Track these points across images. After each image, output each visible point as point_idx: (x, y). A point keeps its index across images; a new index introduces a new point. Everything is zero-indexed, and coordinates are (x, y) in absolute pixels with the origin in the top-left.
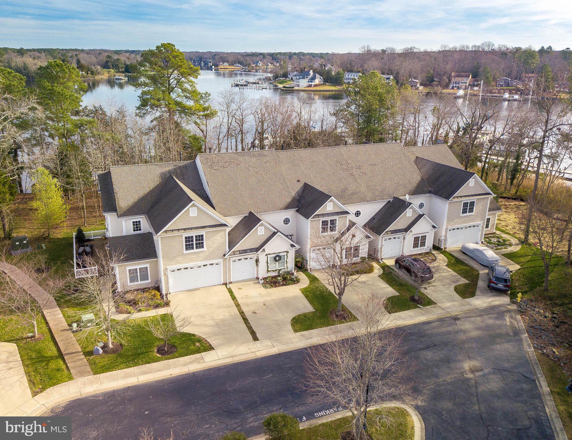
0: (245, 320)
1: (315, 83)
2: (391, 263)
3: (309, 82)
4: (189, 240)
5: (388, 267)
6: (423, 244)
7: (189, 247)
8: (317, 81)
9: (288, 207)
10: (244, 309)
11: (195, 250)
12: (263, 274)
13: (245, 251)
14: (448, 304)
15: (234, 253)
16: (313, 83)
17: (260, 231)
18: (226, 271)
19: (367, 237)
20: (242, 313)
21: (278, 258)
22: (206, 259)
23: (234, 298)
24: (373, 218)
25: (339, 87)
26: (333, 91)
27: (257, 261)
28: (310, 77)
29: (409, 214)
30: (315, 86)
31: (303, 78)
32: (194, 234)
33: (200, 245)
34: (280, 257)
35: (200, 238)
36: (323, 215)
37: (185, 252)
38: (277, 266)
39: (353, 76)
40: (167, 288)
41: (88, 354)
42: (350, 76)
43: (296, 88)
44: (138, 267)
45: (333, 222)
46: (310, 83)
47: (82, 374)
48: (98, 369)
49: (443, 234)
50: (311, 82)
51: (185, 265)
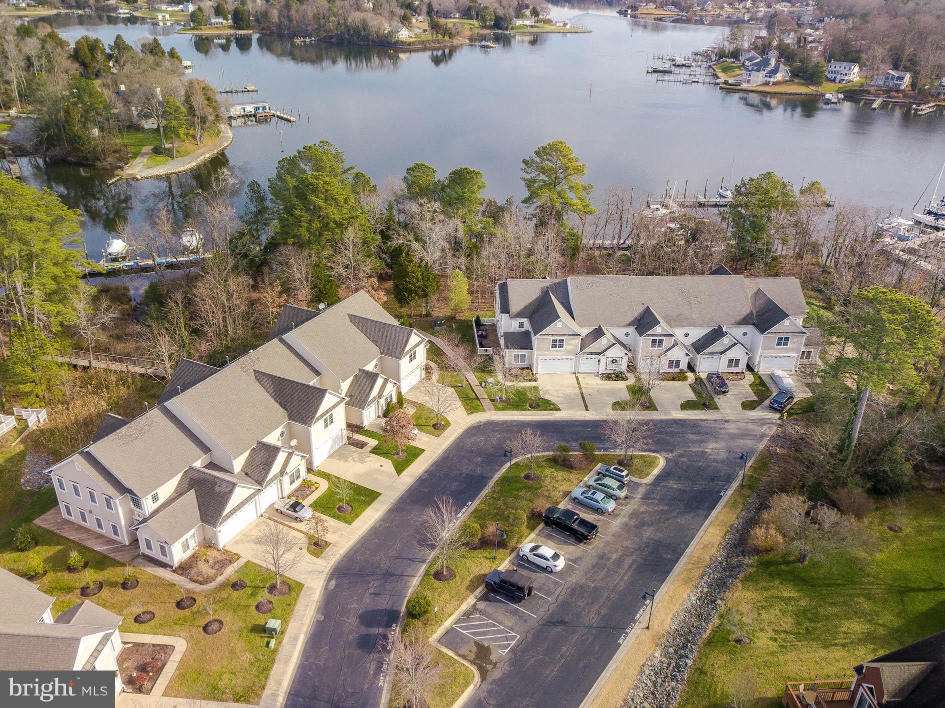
0: (583, 398)
1: (775, 80)
2: (703, 376)
3: (766, 76)
4: (554, 341)
5: (701, 379)
6: (737, 365)
7: (554, 346)
8: (779, 77)
9: (629, 325)
10: (584, 391)
11: (557, 349)
12: (602, 370)
13: (591, 354)
14: (728, 411)
15: (583, 354)
16: (772, 80)
17: (603, 341)
18: (577, 365)
19: (687, 355)
20: (582, 394)
21: (614, 361)
22: (564, 355)
23: (579, 383)
24: (699, 340)
25: (814, 88)
26: (801, 94)
27: (599, 361)
28: (769, 69)
29: (726, 341)
30: (775, 84)
31: (758, 70)
32: (558, 338)
33: (561, 346)
34: (616, 361)
35: (561, 341)
36: (653, 335)
37: (551, 349)
38: (614, 366)
39: (843, 68)
40: (537, 370)
41: (492, 400)
42: (838, 67)
43: (745, 86)
44: (520, 354)
45: (661, 341)
46: (768, 79)
47: (490, 409)
48: (498, 409)
49: (758, 359)
50: (770, 77)
51: (550, 357)
